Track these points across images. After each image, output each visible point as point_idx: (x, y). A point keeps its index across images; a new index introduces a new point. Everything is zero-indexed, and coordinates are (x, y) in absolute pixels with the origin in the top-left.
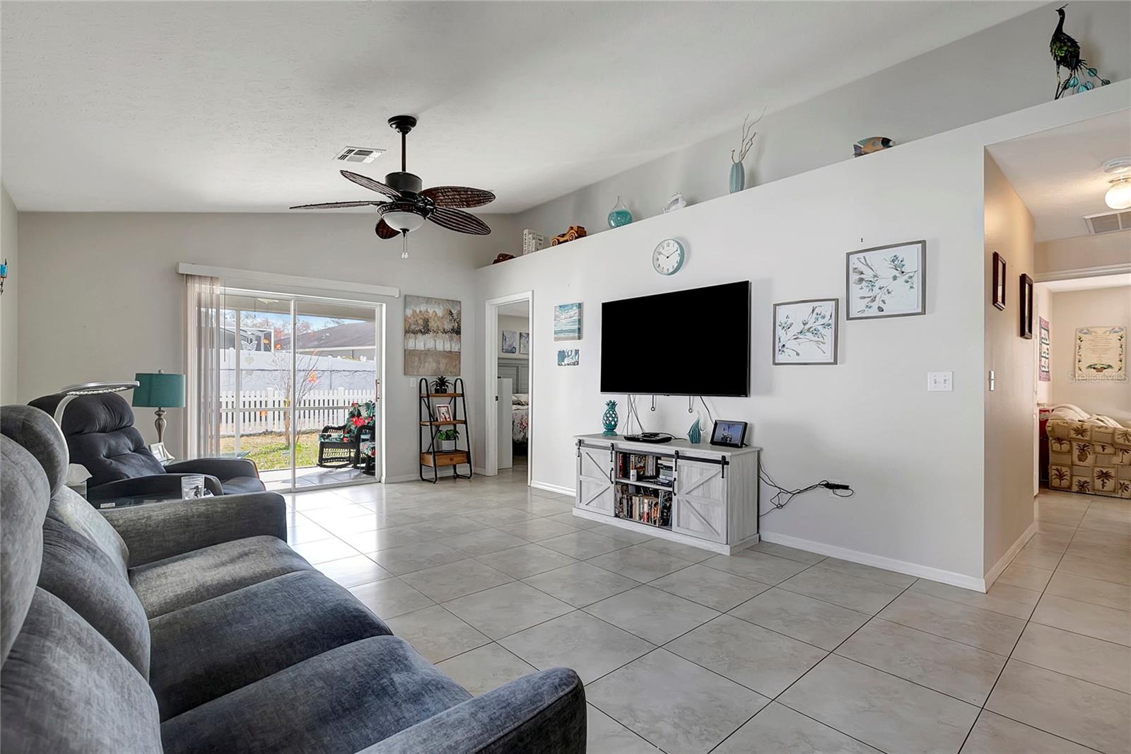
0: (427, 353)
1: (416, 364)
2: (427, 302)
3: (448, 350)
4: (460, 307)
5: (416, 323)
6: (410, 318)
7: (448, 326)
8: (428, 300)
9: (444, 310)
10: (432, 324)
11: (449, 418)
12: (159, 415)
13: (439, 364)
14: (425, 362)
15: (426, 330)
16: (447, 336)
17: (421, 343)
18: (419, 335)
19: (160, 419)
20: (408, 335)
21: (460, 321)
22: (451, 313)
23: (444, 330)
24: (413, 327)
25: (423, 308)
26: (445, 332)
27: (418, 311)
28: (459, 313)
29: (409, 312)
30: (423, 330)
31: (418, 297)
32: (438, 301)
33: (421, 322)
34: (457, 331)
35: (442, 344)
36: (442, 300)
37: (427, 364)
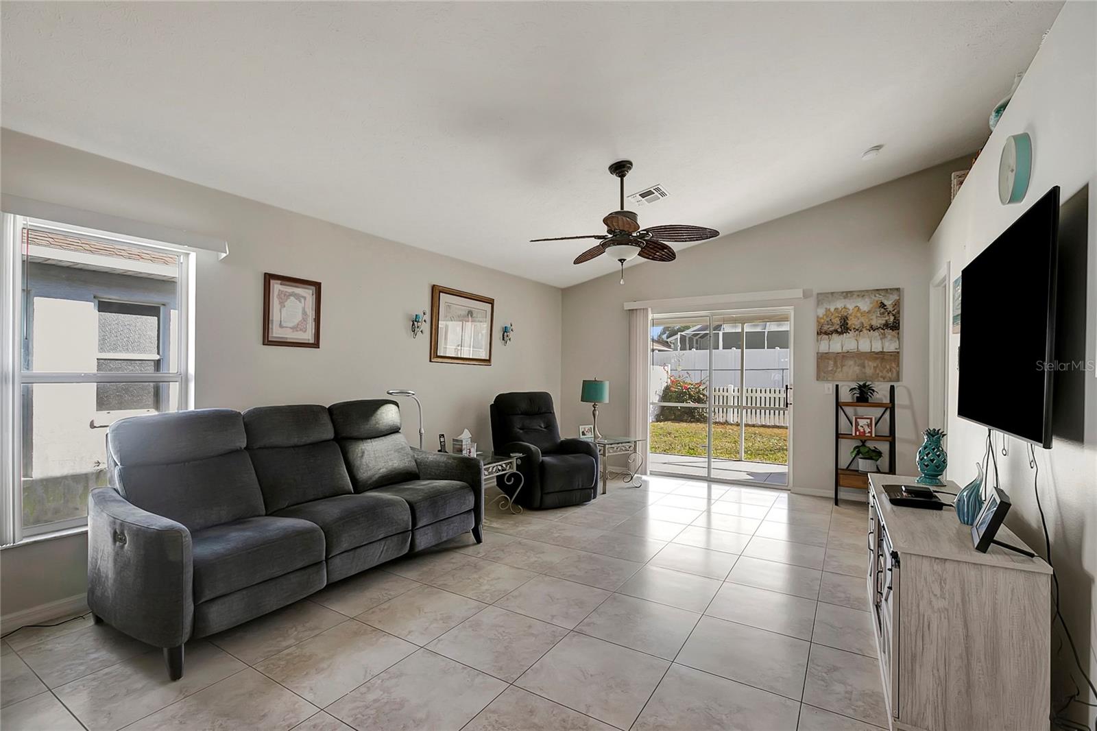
0: (844, 356)
1: (830, 369)
2: (845, 298)
3: (877, 351)
4: (899, 296)
5: (831, 323)
6: (822, 318)
7: (878, 321)
8: (847, 294)
9: (871, 303)
10: (852, 322)
11: (871, 432)
12: (595, 408)
13: (864, 367)
14: (842, 366)
15: (844, 328)
16: (876, 333)
17: (837, 344)
18: (835, 336)
19: (595, 410)
20: (820, 337)
21: (899, 312)
22: (883, 305)
23: (871, 327)
24: (825, 328)
25: (839, 304)
26: (872, 328)
27: (832, 310)
28: (897, 304)
29: (821, 312)
30: (839, 330)
31: (832, 293)
32: (862, 294)
33: (837, 321)
34: (895, 326)
35: (869, 343)
36: (867, 291)
37: (845, 369)
